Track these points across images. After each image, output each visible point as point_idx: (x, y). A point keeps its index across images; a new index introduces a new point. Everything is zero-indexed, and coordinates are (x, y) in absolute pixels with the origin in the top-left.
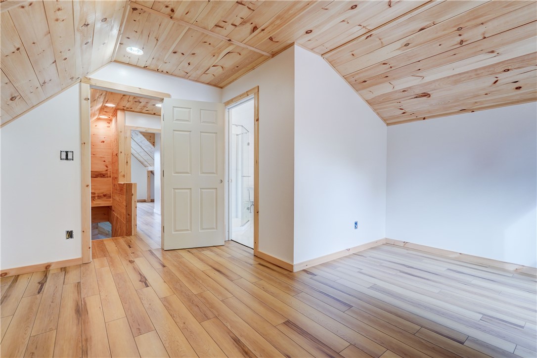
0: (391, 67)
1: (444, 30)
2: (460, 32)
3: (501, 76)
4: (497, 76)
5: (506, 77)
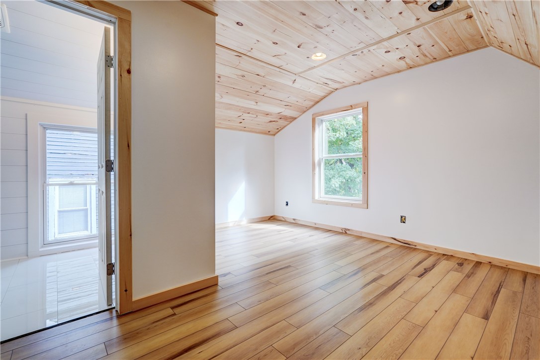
1: (262, 82)
2: (263, 87)
3: (245, 115)
4: (244, 114)
5: (246, 116)
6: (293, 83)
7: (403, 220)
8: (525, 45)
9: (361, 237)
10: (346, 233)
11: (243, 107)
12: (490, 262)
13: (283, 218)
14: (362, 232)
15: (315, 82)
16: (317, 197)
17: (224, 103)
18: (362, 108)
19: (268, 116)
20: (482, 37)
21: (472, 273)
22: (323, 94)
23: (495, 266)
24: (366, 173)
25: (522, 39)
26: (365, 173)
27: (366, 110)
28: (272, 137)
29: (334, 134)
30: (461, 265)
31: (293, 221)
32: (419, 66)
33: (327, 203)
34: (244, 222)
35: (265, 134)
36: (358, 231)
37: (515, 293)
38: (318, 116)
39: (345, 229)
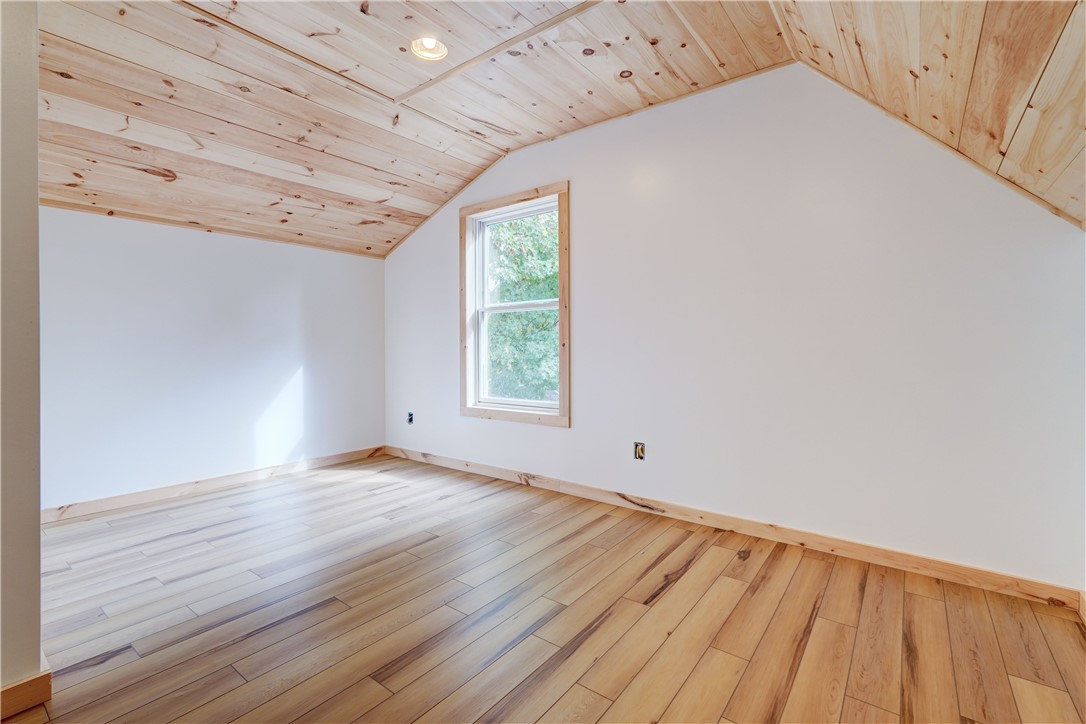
0: (171, 97)
1: (306, 113)
2: (313, 127)
3: (287, 200)
4: (284, 198)
5: (289, 203)
6: (395, 124)
7: (639, 452)
8: (856, 47)
9: (558, 495)
10: (528, 484)
11: (274, 179)
12: (802, 544)
13: (402, 451)
14: (559, 483)
15: (449, 127)
16: (470, 403)
17: (216, 164)
18: (555, 197)
19: (351, 207)
20: (779, 34)
21: (764, 578)
22: (477, 161)
23: (813, 552)
24: (567, 345)
25: (849, 28)
26: (564, 345)
27: (565, 200)
28: (379, 261)
29: (542, 262)
30: (744, 555)
31: (423, 460)
32: (667, 100)
33: (488, 415)
34: (302, 466)
35: (359, 252)
36: (553, 480)
37: (841, 629)
38: (471, 214)
39: (526, 475)
